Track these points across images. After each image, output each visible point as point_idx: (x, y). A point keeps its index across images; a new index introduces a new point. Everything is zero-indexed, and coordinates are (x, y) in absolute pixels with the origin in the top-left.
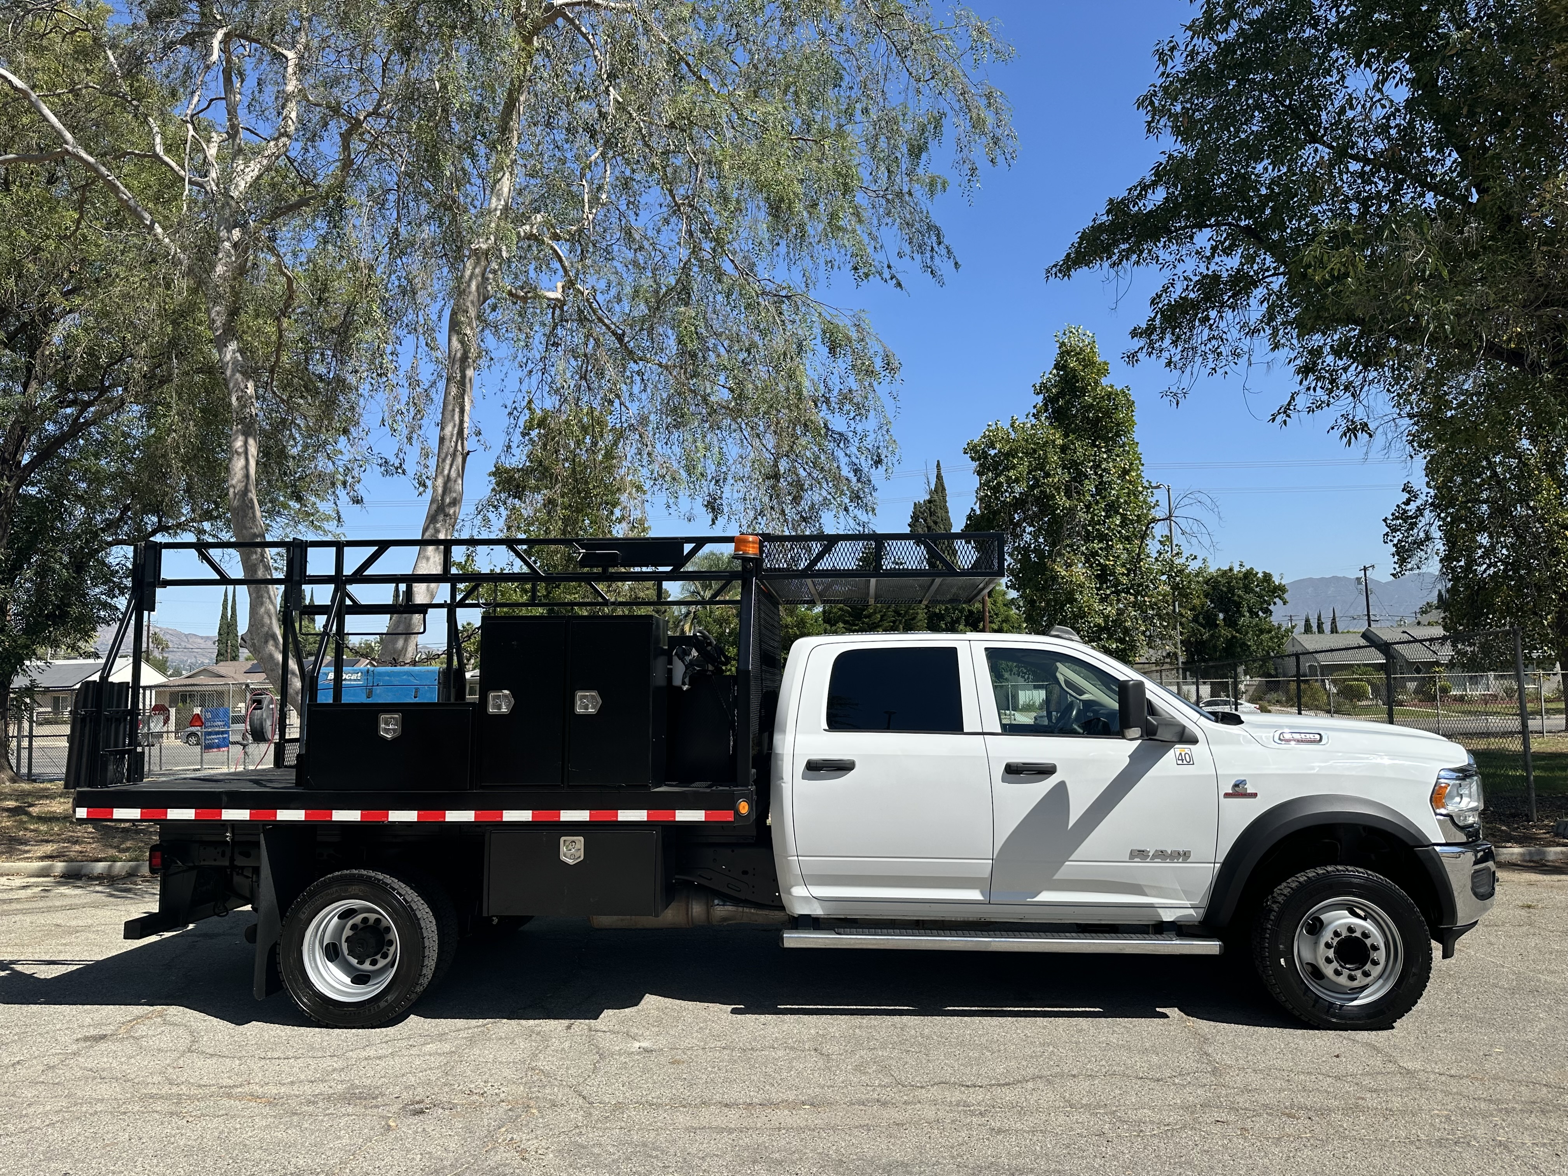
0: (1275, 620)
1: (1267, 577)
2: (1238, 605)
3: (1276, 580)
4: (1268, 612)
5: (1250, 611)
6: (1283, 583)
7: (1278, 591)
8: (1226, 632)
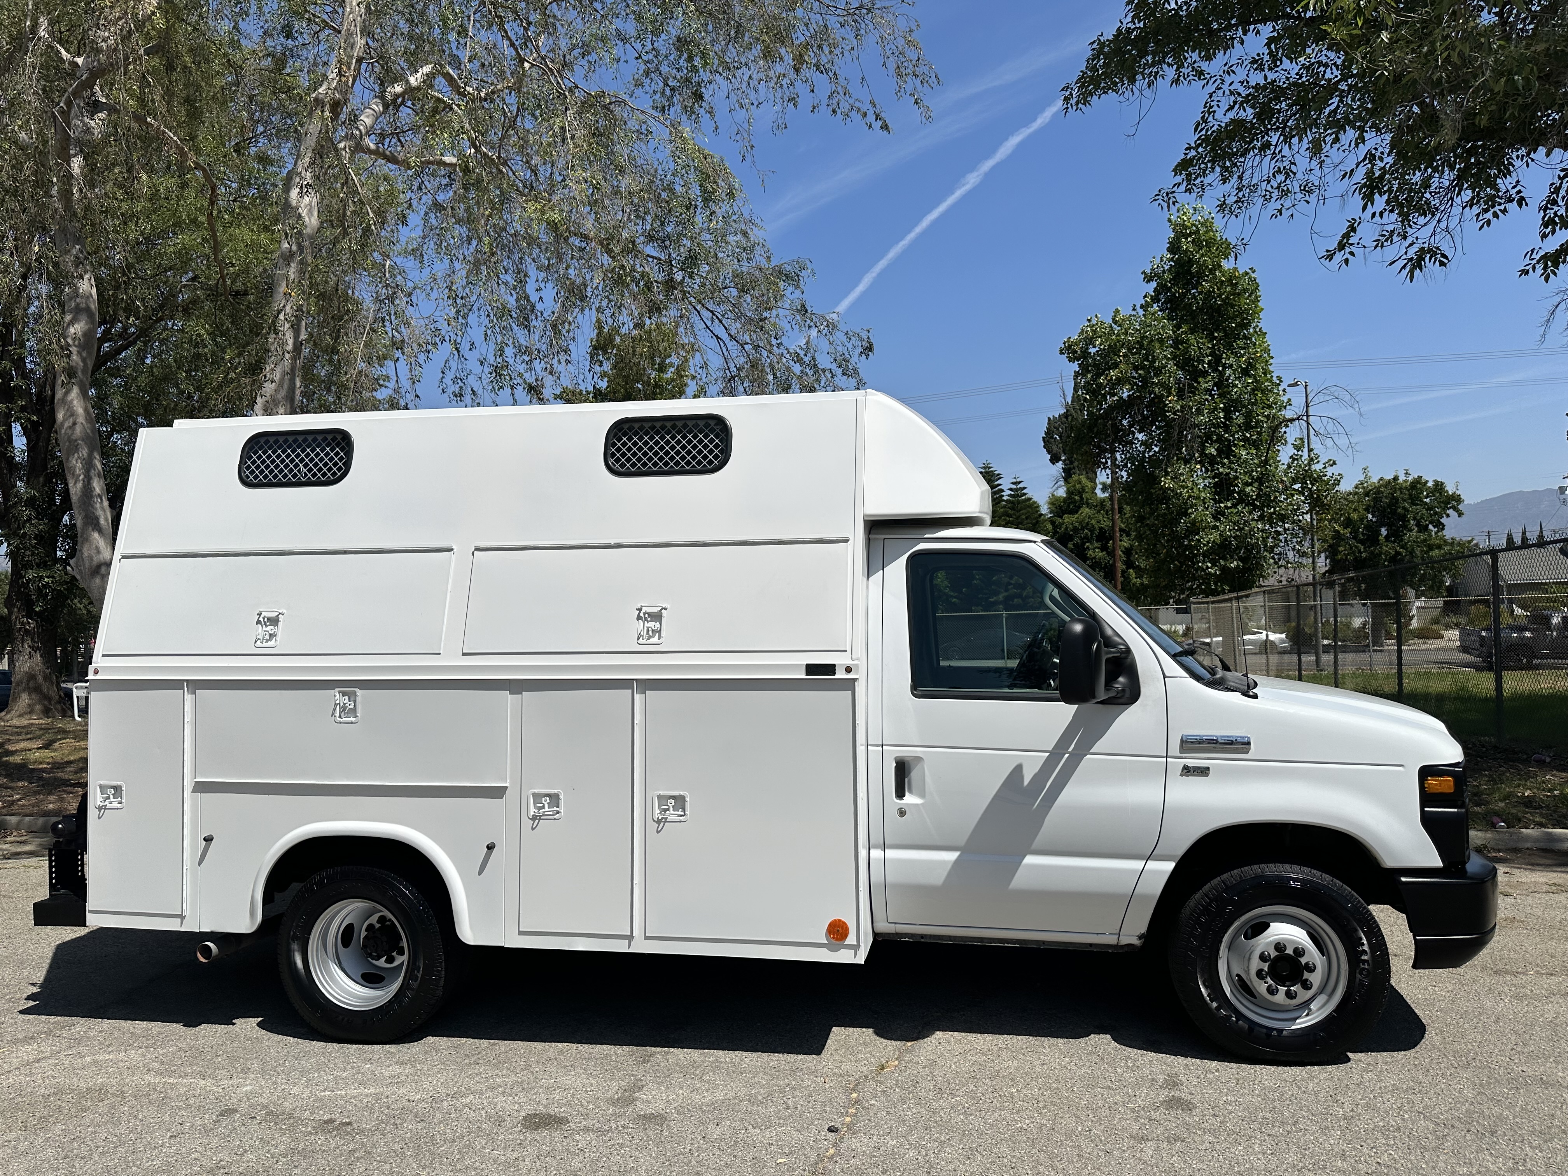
0: (1449, 533)
1: (1439, 486)
2: (1403, 518)
3: (1450, 489)
4: (1441, 527)
5: (1418, 525)
6: (1458, 492)
7: (1452, 502)
8: (1388, 548)
